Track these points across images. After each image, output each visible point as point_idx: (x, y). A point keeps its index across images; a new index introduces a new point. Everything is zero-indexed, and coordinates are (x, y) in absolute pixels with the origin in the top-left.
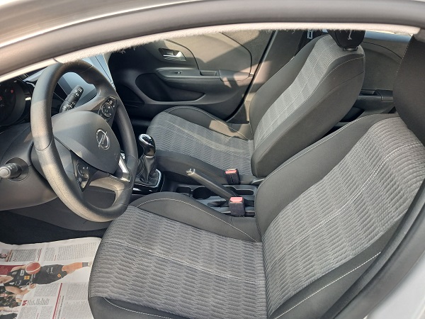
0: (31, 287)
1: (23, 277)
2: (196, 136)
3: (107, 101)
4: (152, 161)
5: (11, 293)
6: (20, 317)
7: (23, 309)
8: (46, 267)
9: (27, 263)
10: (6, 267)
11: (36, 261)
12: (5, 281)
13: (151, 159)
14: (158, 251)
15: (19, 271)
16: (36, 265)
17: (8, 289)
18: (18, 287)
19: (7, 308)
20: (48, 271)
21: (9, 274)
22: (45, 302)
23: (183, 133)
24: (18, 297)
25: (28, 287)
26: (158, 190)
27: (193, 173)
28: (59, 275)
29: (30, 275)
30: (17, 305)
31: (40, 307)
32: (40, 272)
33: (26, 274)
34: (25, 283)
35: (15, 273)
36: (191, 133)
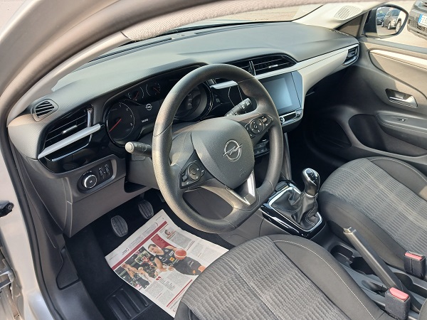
0: (170, 269)
1: (170, 257)
2: (392, 196)
3: (261, 118)
4: (311, 202)
5: (155, 265)
6: (149, 288)
7: (155, 282)
8: (190, 259)
9: (179, 248)
10: (165, 242)
11: (185, 250)
12: (158, 252)
13: (310, 199)
14: (267, 297)
15: (170, 250)
16: (183, 253)
17: (156, 260)
18: (162, 263)
19: (147, 275)
20: (189, 263)
21: (163, 249)
22: (171, 287)
23: (377, 187)
24: (158, 270)
25: (168, 267)
26: (309, 236)
27: (352, 234)
28: (194, 272)
29: (175, 259)
30: (153, 276)
31: (166, 289)
32: (183, 260)
33: (173, 256)
34: (168, 263)
35: (166, 251)
36: (387, 191)
